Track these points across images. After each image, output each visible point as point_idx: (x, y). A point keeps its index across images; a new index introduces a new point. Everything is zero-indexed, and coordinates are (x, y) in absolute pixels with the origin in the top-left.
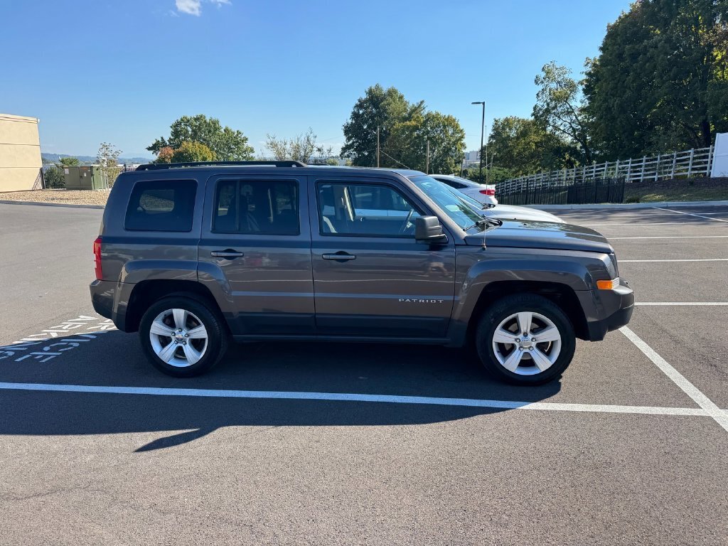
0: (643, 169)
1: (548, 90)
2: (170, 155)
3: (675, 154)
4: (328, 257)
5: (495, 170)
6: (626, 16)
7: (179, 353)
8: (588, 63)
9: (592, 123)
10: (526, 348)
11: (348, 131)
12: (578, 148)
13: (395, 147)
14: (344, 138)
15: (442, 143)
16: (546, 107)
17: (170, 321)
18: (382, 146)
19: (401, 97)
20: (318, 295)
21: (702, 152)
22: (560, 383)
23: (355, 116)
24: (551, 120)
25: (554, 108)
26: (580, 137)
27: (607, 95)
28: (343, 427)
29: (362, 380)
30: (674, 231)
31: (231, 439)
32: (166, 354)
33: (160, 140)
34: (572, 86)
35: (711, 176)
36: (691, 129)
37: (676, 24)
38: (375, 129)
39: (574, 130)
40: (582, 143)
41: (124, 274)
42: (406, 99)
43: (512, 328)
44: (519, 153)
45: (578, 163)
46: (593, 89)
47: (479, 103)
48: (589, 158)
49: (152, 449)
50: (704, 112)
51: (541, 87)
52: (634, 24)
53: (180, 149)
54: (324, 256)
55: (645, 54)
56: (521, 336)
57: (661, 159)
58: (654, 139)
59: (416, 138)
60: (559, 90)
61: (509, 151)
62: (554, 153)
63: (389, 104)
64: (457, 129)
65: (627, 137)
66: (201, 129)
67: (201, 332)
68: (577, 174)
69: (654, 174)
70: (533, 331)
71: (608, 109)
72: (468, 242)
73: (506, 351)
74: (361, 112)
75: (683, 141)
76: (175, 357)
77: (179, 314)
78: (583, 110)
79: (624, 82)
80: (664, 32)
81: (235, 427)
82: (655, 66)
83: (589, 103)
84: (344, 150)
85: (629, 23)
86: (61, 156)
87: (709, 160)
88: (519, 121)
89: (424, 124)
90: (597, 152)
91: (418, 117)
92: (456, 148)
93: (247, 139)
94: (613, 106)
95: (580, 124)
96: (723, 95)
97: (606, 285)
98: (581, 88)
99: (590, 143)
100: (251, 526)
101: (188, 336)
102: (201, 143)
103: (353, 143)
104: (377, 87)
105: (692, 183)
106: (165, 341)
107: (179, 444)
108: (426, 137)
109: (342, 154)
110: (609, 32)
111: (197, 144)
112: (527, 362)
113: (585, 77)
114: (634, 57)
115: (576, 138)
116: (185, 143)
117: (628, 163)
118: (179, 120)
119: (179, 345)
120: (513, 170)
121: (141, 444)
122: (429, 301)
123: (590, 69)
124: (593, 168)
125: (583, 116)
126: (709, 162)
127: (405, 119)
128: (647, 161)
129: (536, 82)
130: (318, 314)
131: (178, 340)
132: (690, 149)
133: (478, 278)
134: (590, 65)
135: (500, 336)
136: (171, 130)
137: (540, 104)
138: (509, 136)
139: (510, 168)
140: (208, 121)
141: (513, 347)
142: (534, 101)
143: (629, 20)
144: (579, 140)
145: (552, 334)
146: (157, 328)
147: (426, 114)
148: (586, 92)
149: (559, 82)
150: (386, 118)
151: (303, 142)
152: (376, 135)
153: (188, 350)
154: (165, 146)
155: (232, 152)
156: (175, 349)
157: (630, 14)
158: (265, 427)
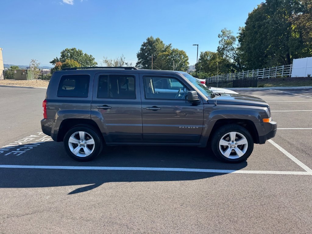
0: (263, 73)
1: (224, 40)
2: (60, 65)
3: (276, 67)
4: (149, 108)
5: (201, 73)
6: (256, 10)
7: (82, 150)
8: (240, 29)
9: (242, 54)
10: (233, 147)
11: (139, 56)
12: (236, 65)
13: (159, 63)
14: (137, 59)
15: (179, 62)
16: (223, 47)
17: (77, 137)
18: (153, 63)
19: (162, 42)
20: (144, 125)
21: (287, 67)
22: (247, 162)
23: (142, 49)
24: (225, 53)
25: (226, 48)
26: (237, 60)
27: (248, 42)
28: (158, 182)
29: (162, 162)
30: (280, 99)
31: (110, 188)
32: (76, 151)
33: (56, 58)
34: (233, 39)
35: (291, 77)
36: (282, 57)
37: (276, 13)
38: (151, 55)
39: (235, 57)
40: (237, 62)
41: (57, 116)
42: (164, 43)
43: (227, 139)
44: (212, 67)
45: (236, 71)
46: (242, 40)
47: (196, 45)
48: (241, 69)
49: (76, 193)
50: (288, 51)
51: (221, 39)
52: (259, 13)
53: (65, 63)
54: (147, 108)
55: (264, 26)
56: (231, 142)
57: (271, 69)
58: (268, 61)
59: (168, 59)
60: (228, 40)
61: (207, 66)
62: (226, 67)
63: (156, 45)
64: (186, 56)
65: (256, 60)
66: (74, 54)
67: (92, 141)
68: (236, 75)
69: (268, 76)
70: (236, 140)
71: (249, 48)
72: (208, 102)
73: (225, 148)
74: (144, 48)
75: (279, 62)
76: (80, 153)
77: (82, 134)
78: (238, 49)
79: (255, 37)
80: (272, 17)
81: (111, 183)
82: (268, 31)
83: (241, 46)
84: (137, 64)
85: (257, 13)
86: (10, 65)
87: (290, 70)
88: (211, 53)
89: (172, 54)
90: (244, 66)
91: (169, 51)
92: (185, 64)
93: (94, 59)
94: (251, 47)
95: (237, 54)
96: (295, 43)
97: (266, 120)
98: (237, 39)
99: (241, 62)
100: (127, 225)
101: (86, 143)
102: (74, 60)
103: (141, 61)
104: (151, 37)
105: (284, 80)
106: (75, 146)
107: (87, 190)
108: (172, 59)
109: (136, 66)
110: (249, 16)
111: (73, 60)
112: (234, 153)
113: (239, 35)
114: (259, 27)
115: (235, 60)
116: (67, 60)
117: (257, 71)
118: (65, 50)
119: (82, 147)
120: (209, 73)
121: (70, 191)
122: (192, 127)
123: (241, 32)
124: (242, 73)
125: (238, 51)
126: (290, 71)
127: (163, 51)
128: (265, 70)
129: (219, 37)
130: (144, 133)
131: (81, 145)
132: (282, 65)
133: (213, 118)
134: (241, 30)
135: (222, 142)
136: (61, 54)
137: (220, 46)
138: (207, 59)
139: (208, 73)
140: (77, 51)
141: (227, 147)
142: (218, 45)
143: (257, 11)
144: (236, 61)
145: (244, 141)
146: (72, 140)
147: (172, 49)
148: (239, 41)
149: (228, 37)
150: (155, 51)
151: (119, 60)
152: (151, 58)
153: (86, 149)
154: (58, 61)
155: (88, 64)
156: (80, 149)
157: (258, 9)
158: (125, 182)
